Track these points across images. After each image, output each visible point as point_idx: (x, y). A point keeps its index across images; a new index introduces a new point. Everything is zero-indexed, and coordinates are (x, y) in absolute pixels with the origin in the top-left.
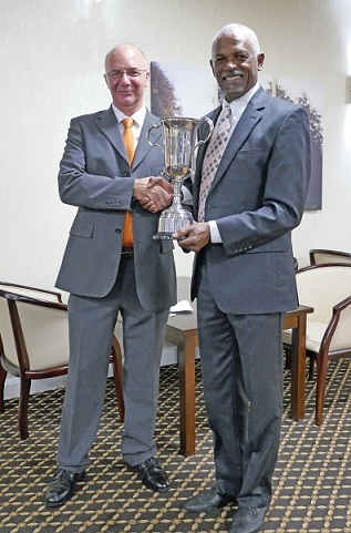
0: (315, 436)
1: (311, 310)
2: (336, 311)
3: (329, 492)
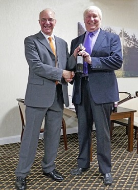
1: (136, 111)
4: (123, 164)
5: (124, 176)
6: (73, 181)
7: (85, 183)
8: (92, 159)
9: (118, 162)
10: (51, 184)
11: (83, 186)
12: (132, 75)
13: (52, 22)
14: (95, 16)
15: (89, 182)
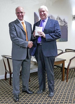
0: (66, 84)
2: (70, 60)
3: (69, 94)
4: (60, 88)
5: (60, 95)
6: (34, 99)
7: (40, 100)
9: (57, 87)
10: (22, 102)
11: (39, 101)
12: (64, 40)
13: (23, 14)
14: (43, 11)
15: (42, 99)
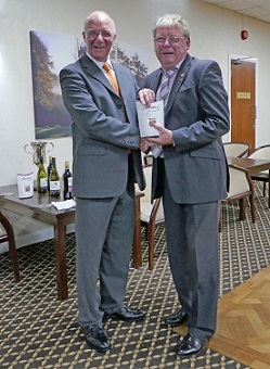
8: (68, 292)
